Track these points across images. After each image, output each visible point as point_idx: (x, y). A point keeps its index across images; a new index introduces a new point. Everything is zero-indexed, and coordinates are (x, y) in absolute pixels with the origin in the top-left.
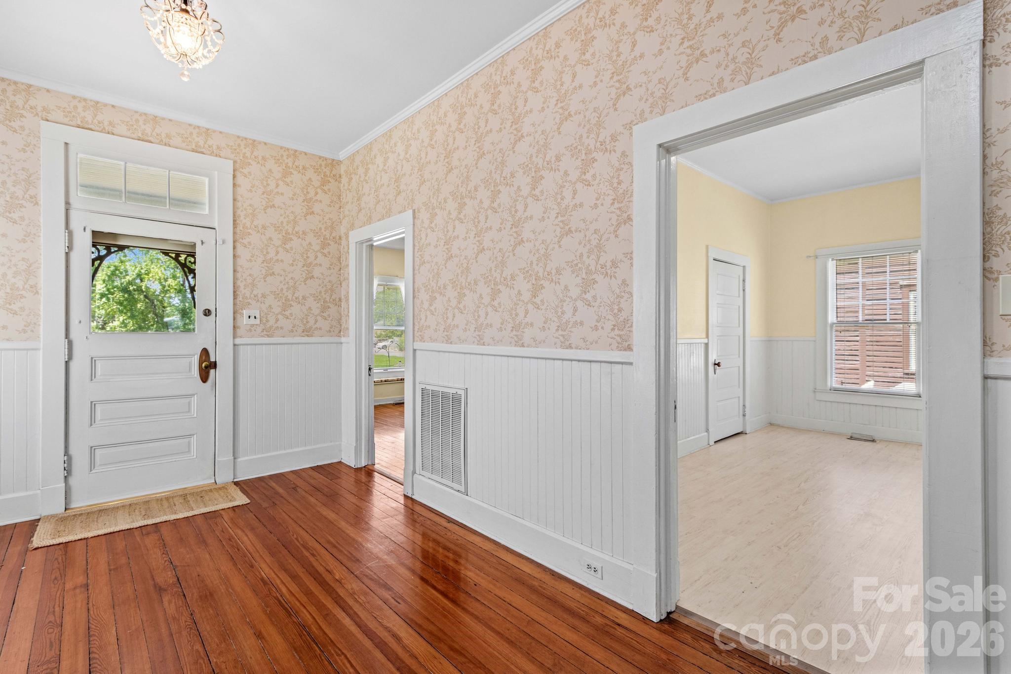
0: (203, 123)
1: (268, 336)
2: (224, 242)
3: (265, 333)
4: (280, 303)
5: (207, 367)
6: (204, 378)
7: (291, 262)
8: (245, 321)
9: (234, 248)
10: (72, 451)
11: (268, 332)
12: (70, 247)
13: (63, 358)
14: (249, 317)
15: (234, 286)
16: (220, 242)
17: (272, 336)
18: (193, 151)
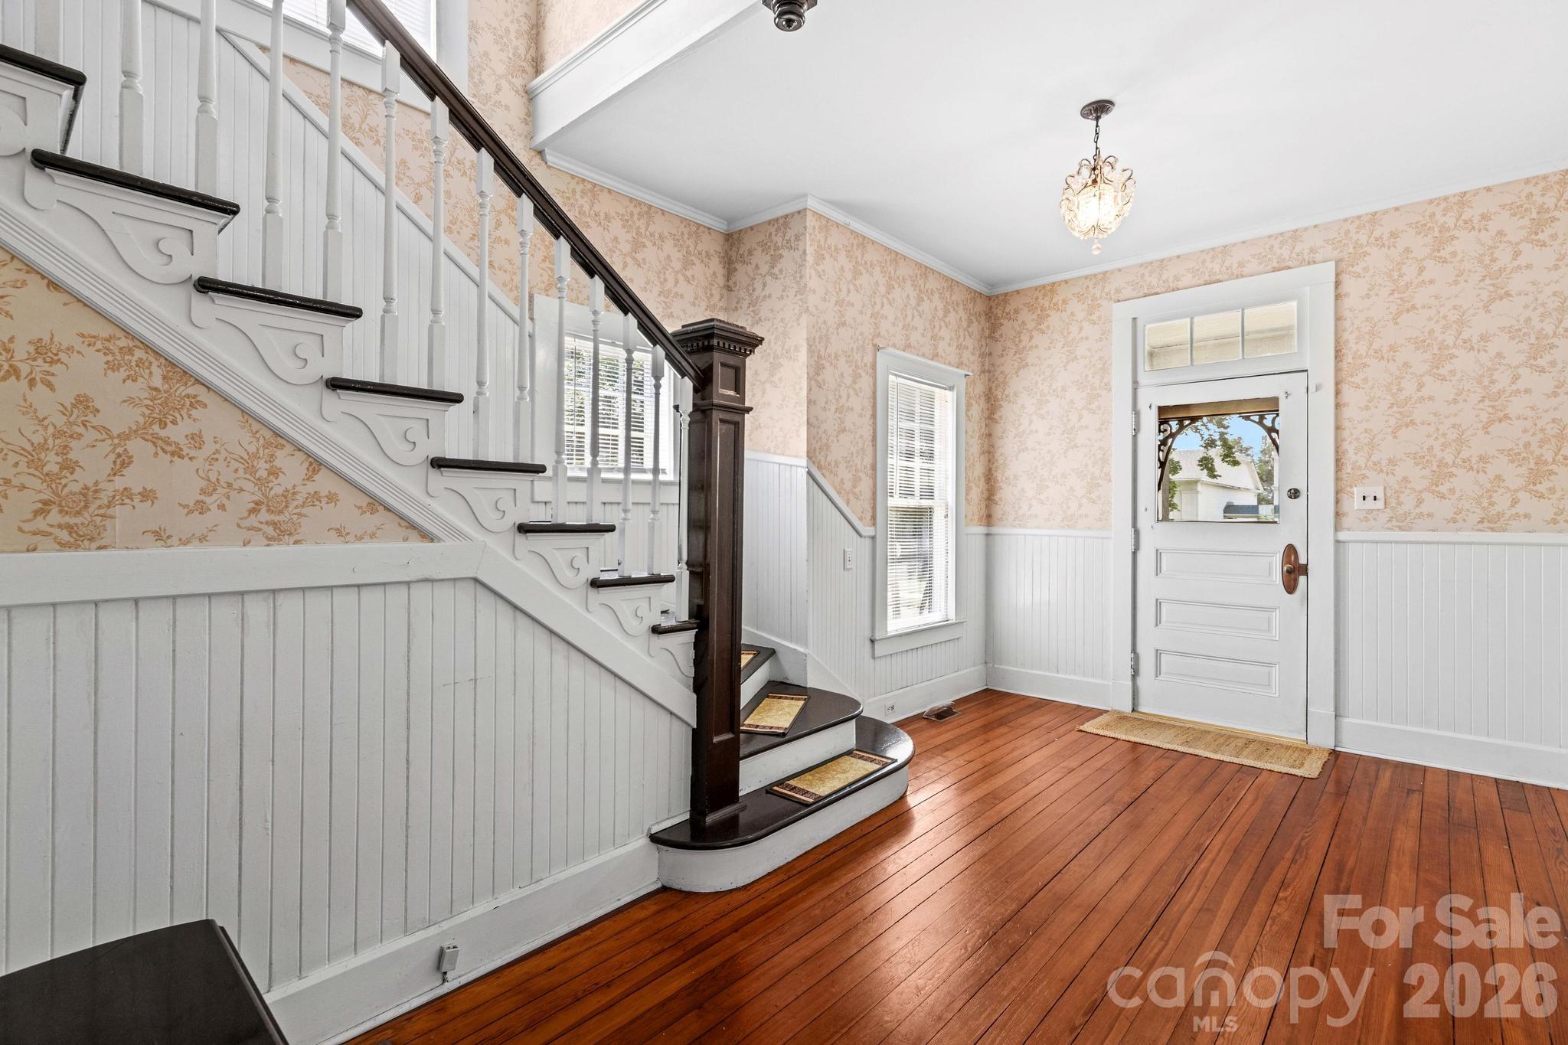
0: (1287, 226)
1: (1401, 529)
2: (1318, 388)
3: (1394, 523)
4: (1427, 472)
5: (1294, 571)
6: (1290, 587)
7: (1452, 396)
8: (1357, 503)
9: (1337, 393)
10: (1140, 650)
11: (1403, 523)
12: (1136, 430)
13: (1130, 548)
14: (1364, 498)
15: (1337, 452)
16: (1312, 389)
17: (1410, 529)
18: (1275, 270)
